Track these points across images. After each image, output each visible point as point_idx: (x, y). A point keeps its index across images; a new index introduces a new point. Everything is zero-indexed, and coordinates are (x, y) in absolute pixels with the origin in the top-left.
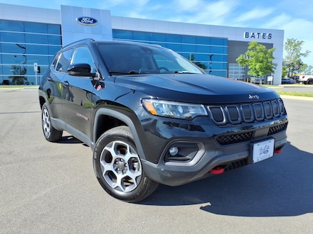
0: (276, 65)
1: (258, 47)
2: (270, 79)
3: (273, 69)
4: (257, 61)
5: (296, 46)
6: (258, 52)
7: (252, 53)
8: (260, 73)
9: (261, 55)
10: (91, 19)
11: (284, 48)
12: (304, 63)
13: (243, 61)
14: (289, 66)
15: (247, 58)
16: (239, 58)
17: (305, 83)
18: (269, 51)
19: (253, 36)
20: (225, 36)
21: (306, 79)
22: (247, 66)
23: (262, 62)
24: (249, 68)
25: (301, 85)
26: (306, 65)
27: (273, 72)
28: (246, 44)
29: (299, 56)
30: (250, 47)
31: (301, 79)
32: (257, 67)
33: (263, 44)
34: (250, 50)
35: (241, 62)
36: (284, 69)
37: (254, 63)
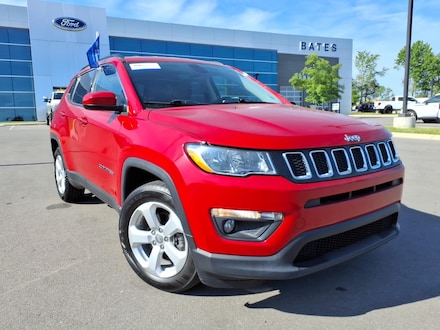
0: (343, 87)
1: (318, 63)
2: (335, 107)
3: (340, 93)
4: (318, 81)
5: (369, 61)
6: (319, 70)
7: (311, 71)
8: (322, 99)
9: (323, 73)
10: (76, 21)
11: (354, 64)
12: (380, 85)
13: (299, 83)
14: (361, 89)
15: (305, 77)
16: (294, 78)
17: (381, 111)
18: (334, 67)
19: (312, 47)
20: (273, 48)
21: (382, 107)
22: (304, 90)
23: (324, 83)
24: (307, 91)
25: (377, 115)
26: (383, 88)
27: (339, 97)
28: (303, 58)
29: (373, 75)
30: (307, 63)
31: (376, 106)
32: (318, 90)
33: (326, 58)
34: (308, 66)
35: (295, 85)
36: (355, 93)
37: (313, 86)
